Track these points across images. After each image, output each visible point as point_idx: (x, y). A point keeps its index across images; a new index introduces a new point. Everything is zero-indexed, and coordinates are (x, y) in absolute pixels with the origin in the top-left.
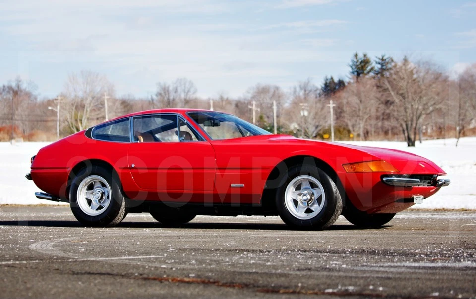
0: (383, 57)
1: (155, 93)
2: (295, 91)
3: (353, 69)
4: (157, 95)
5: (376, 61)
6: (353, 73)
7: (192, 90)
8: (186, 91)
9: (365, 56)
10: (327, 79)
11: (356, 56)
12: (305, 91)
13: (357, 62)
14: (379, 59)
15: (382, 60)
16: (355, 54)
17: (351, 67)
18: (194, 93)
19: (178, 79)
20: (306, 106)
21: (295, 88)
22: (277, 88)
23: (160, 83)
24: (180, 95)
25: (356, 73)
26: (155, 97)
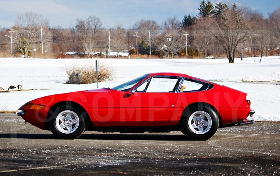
0: (220, 4)
1: (76, 25)
2: (166, 25)
3: (201, 11)
4: (76, 27)
5: (216, 6)
6: (201, 14)
7: (99, 24)
8: (95, 25)
9: (209, 3)
10: (186, 17)
11: (203, 3)
12: (172, 24)
13: (204, 7)
14: (218, 5)
15: (220, 5)
16: (202, 1)
17: (200, 10)
18: (100, 26)
19: (90, 17)
20: (170, 35)
21: (166, 23)
22: (154, 23)
23: (78, 19)
24: (91, 27)
25: (203, 14)
26: (75, 28)
